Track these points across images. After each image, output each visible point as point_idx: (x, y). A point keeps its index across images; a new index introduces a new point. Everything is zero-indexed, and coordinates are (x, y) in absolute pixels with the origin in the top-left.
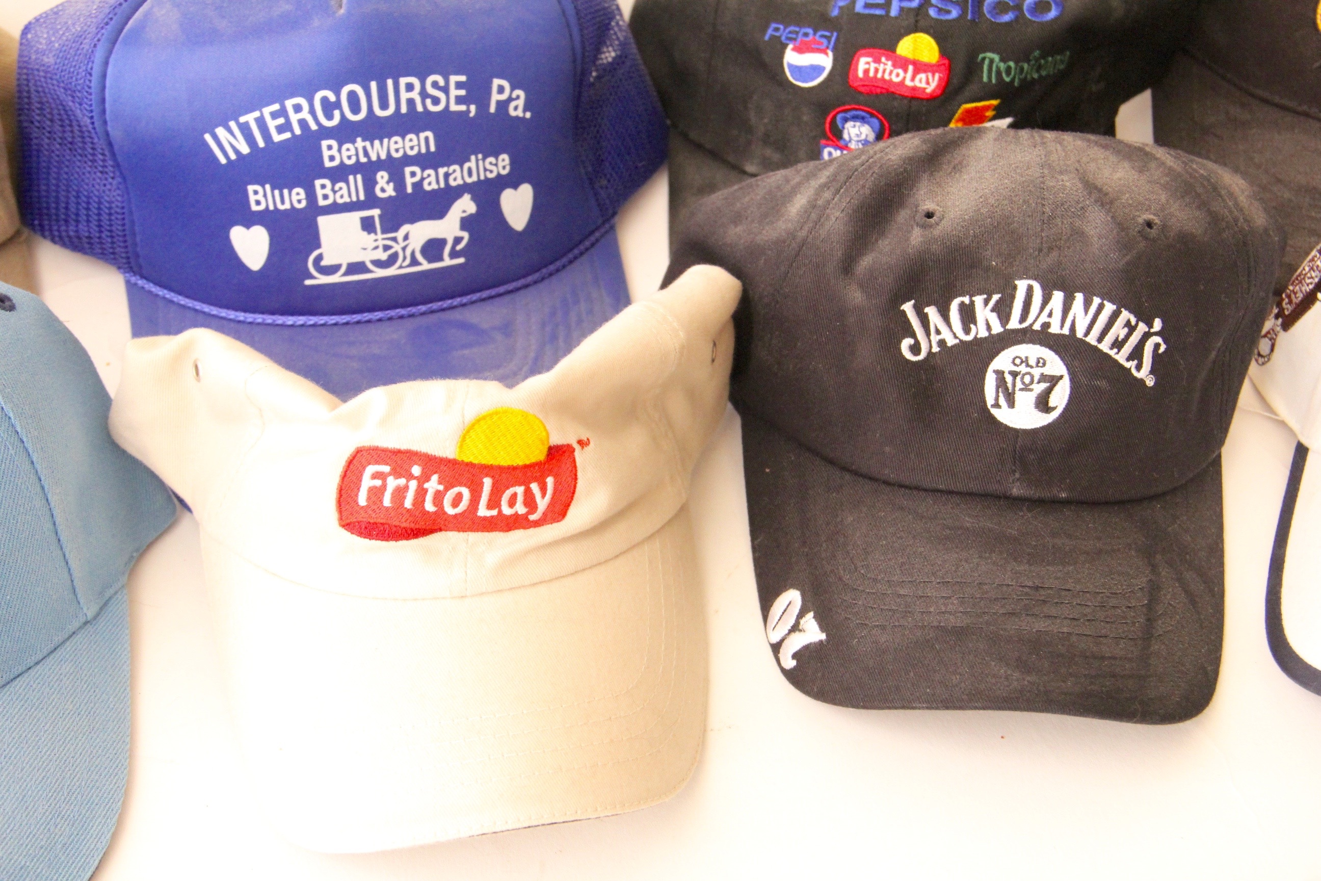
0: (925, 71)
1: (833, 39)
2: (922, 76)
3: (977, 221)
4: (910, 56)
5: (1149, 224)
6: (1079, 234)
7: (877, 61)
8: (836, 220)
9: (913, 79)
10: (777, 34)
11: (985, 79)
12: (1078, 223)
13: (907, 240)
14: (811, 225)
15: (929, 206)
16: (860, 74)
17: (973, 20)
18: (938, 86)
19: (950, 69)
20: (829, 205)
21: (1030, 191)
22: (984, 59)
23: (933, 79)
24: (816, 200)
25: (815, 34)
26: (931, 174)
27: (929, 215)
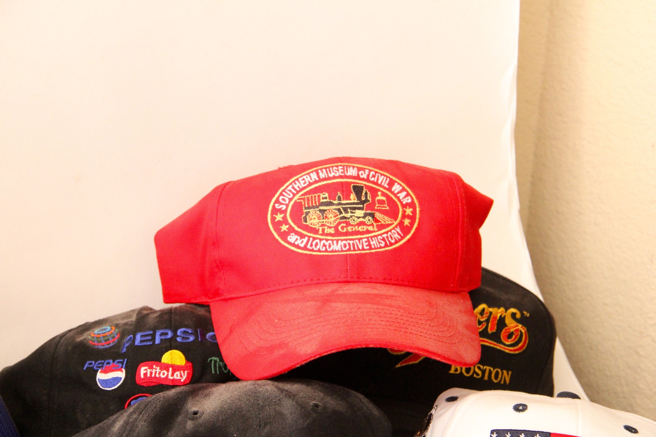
0: (179, 370)
1: (125, 362)
2: (178, 373)
3: (222, 412)
4: (170, 363)
5: (316, 406)
6: (280, 414)
7: (151, 368)
8: (142, 426)
9: (173, 375)
10: (92, 366)
11: (213, 372)
12: (278, 408)
13: (185, 427)
14: (127, 432)
15: (195, 409)
16: (142, 376)
17: (202, 341)
18: (187, 378)
19: (193, 366)
20: (137, 420)
21: (249, 394)
22: (211, 361)
23: (184, 375)
24: (128, 420)
25: (114, 362)
26: (193, 397)
27: (195, 413)
